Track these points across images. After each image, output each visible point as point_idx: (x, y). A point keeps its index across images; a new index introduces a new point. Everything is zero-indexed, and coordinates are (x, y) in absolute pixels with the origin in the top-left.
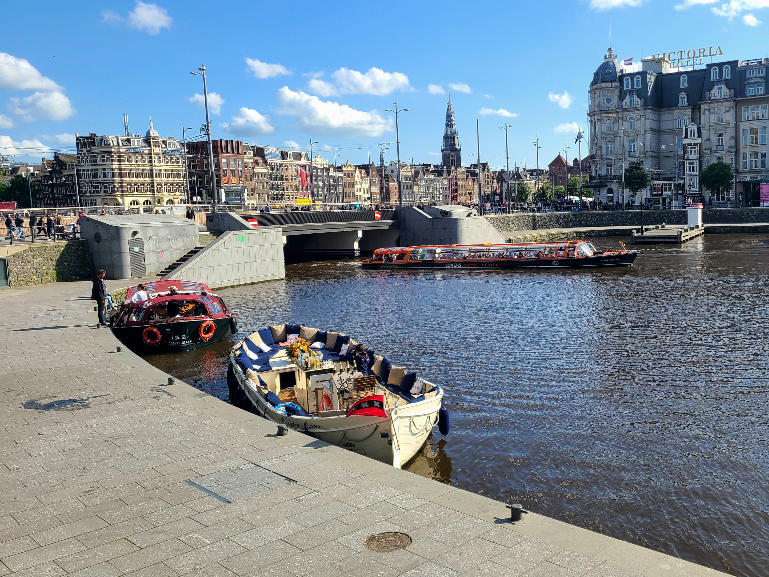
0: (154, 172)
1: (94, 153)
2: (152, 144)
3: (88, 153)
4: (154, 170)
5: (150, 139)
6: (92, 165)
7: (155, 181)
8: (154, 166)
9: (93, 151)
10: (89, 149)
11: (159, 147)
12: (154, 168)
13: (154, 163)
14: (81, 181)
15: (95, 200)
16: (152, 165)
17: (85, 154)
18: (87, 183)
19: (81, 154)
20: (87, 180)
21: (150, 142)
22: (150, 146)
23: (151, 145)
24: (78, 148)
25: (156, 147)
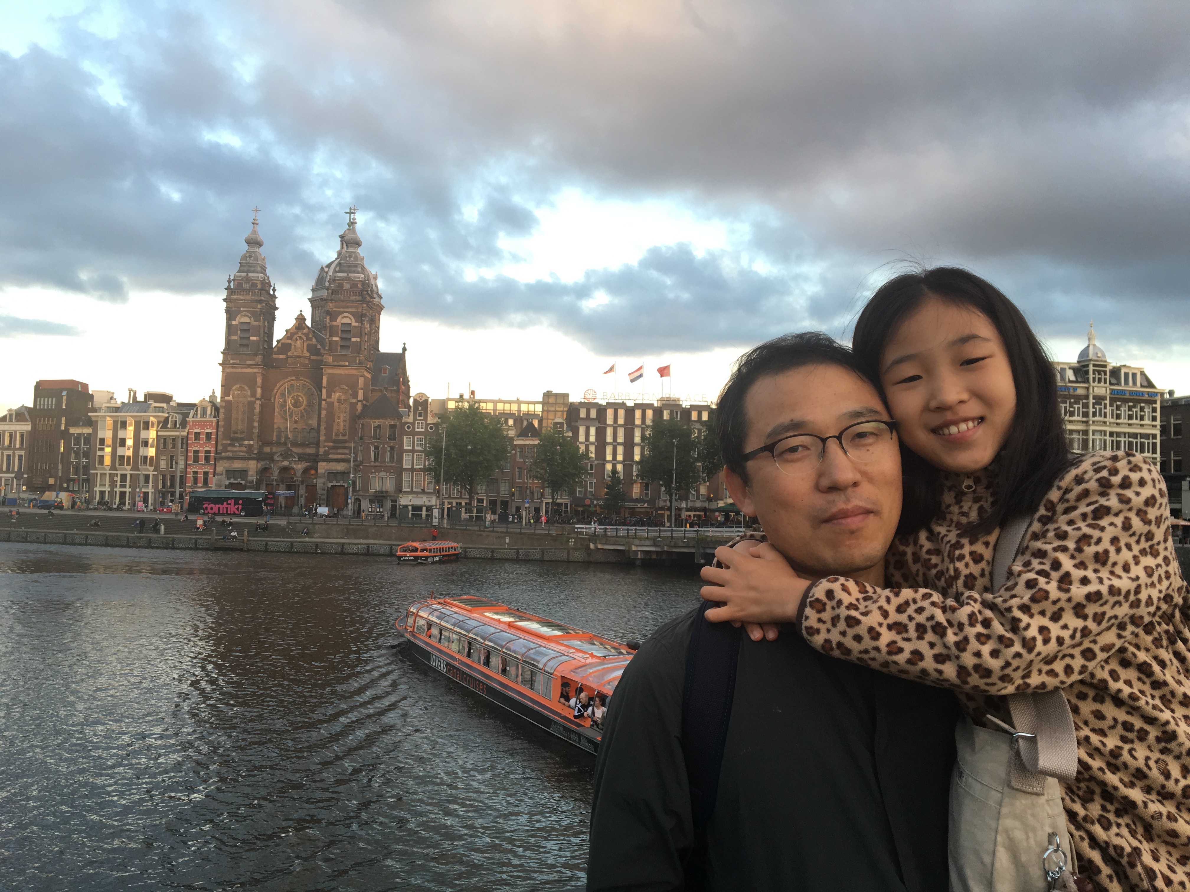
0: (1091, 437)
2: (1091, 376)
4: (1091, 433)
5: (1087, 366)
8: (1091, 422)
11: (1105, 382)
12: (1092, 428)
13: (1091, 419)
16: (1087, 422)
21: (1087, 372)
22: (1087, 381)
23: (1088, 379)
25: (1099, 382)
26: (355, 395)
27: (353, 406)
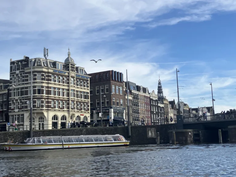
0: (70, 92)
1: (26, 73)
3: (21, 74)
6: (23, 84)
7: (70, 99)
8: (70, 86)
9: (26, 71)
10: (22, 70)
11: (74, 72)
12: (71, 88)
14: (11, 99)
15: (23, 115)
17: (17, 75)
18: (17, 100)
19: (14, 75)
20: (17, 98)
23: (69, 69)
24: (11, 70)
25: (72, 71)
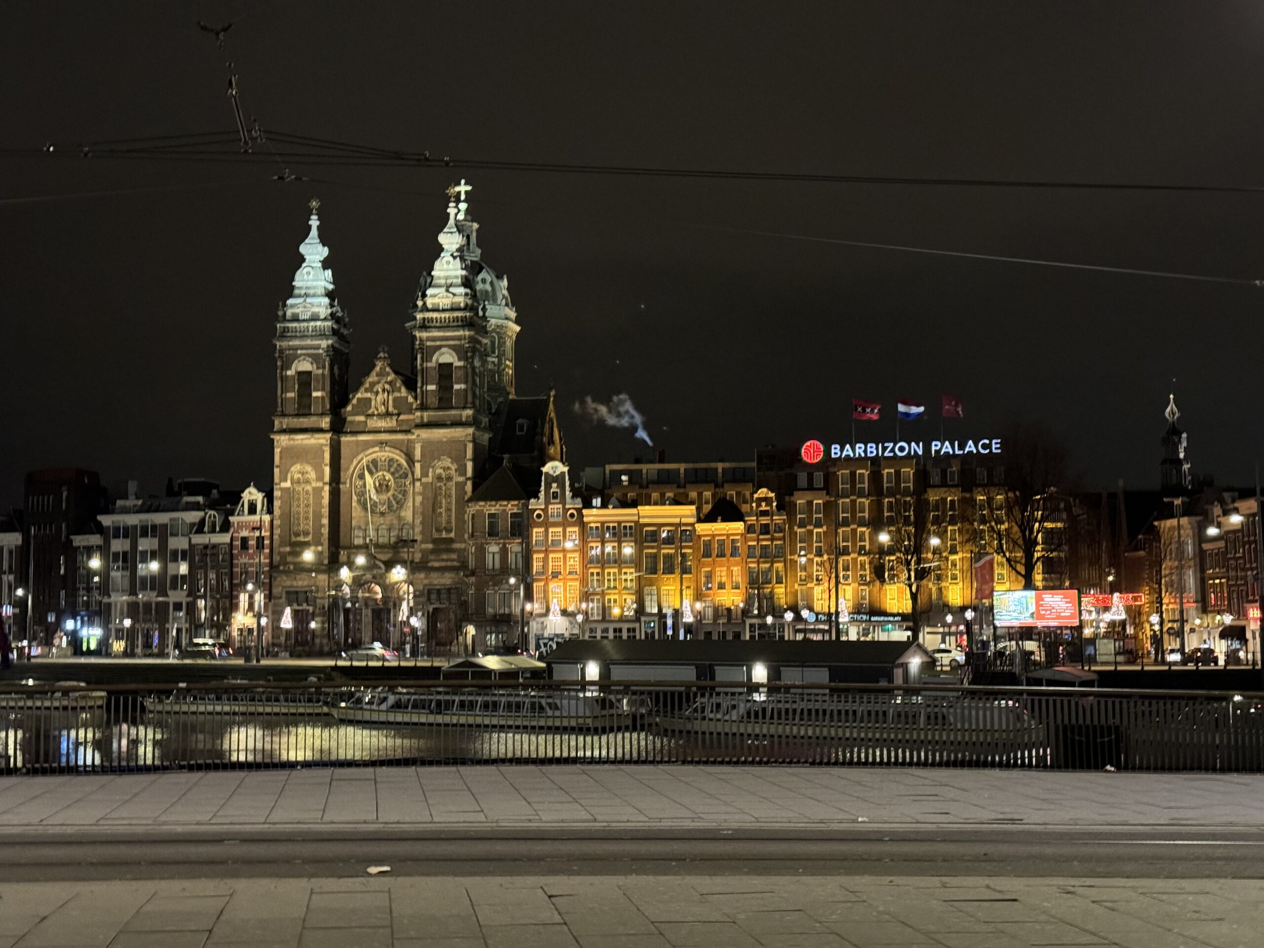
26: (462, 471)
27: (460, 486)
